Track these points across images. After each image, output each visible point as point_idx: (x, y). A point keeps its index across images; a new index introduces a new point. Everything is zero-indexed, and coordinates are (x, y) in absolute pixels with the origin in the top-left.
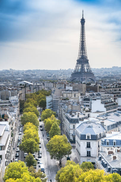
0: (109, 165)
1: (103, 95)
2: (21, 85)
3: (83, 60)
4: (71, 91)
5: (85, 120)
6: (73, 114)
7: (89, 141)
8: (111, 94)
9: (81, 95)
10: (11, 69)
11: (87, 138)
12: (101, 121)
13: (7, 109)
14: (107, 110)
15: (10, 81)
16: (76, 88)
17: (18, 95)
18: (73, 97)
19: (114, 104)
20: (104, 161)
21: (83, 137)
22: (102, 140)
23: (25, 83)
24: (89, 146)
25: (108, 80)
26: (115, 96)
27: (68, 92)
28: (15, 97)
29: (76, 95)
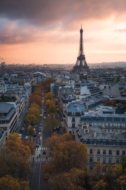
0: (82, 137)
1: (91, 82)
2: (35, 74)
3: (81, 57)
4: (69, 79)
5: (73, 102)
6: (66, 96)
7: (74, 117)
8: (96, 81)
9: (76, 82)
10: (33, 64)
11: (72, 115)
12: (85, 102)
13: (16, 92)
14: (91, 94)
15: (31, 72)
16: (73, 78)
17: (31, 82)
18: (70, 83)
19: (97, 89)
20: (79, 133)
21: (70, 114)
22: (81, 117)
23: (37, 73)
24: (73, 120)
25: (97, 72)
26: (99, 83)
27: (66, 80)
28: (28, 83)
29: (72, 82)
